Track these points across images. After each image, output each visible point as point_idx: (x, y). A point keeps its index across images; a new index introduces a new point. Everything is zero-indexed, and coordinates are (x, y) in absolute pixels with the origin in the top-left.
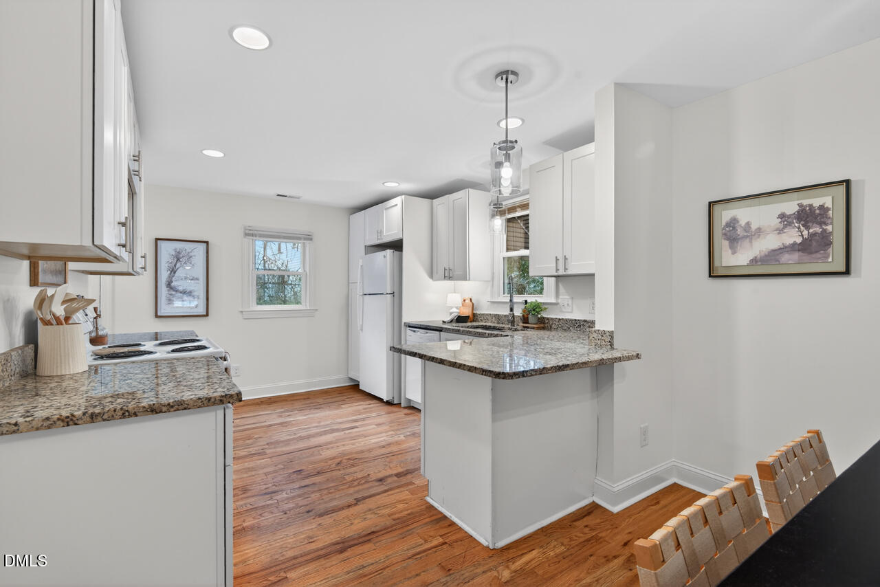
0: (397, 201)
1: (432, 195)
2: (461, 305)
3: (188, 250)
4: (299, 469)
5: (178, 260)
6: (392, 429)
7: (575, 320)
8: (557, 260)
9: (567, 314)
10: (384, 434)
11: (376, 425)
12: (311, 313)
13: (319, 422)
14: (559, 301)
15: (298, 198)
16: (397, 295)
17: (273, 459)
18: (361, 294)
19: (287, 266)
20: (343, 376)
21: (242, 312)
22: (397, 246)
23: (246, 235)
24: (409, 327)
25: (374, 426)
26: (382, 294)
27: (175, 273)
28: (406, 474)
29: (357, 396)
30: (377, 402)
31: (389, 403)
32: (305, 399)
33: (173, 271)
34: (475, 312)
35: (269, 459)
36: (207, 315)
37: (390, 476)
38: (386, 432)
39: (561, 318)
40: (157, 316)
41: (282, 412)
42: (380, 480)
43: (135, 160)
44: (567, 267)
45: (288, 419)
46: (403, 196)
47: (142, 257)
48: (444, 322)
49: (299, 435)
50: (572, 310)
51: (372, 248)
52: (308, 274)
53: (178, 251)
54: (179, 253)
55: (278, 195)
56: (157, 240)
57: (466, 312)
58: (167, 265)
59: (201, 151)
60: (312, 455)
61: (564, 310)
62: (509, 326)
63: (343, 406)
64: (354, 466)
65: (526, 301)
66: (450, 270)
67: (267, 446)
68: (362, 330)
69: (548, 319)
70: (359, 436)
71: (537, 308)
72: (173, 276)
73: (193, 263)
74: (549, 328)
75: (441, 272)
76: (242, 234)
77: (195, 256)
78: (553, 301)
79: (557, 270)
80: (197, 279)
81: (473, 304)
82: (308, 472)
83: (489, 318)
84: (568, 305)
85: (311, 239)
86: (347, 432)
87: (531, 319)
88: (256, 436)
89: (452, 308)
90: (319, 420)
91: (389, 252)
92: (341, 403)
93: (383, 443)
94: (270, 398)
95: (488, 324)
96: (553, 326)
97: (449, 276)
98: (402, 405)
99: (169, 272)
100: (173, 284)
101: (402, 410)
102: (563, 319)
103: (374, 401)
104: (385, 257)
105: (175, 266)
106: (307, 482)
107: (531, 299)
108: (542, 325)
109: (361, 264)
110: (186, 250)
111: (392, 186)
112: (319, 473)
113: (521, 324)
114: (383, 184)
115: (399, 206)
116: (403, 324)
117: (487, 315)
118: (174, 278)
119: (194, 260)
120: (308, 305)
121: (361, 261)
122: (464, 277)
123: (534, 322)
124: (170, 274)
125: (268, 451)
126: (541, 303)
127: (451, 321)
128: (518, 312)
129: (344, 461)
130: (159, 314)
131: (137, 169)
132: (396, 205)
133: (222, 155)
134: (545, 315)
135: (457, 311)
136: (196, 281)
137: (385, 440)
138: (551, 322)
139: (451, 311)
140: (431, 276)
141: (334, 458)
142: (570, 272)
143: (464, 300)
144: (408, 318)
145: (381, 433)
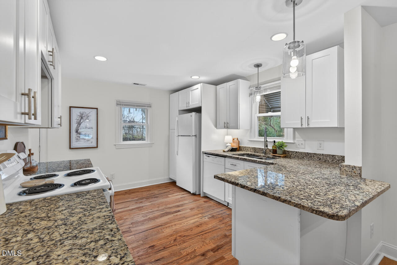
0: (198, 86)
1: (216, 83)
2: (232, 142)
3: (87, 113)
4: (152, 245)
5: (82, 118)
6: (200, 212)
7: (308, 153)
8: (302, 119)
9: (301, 149)
10: (196, 217)
11: (190, 209)
12: (151, 145)
13: (158, 207)
14: (296, 142)
15: (145, 85)
16: (198, 136)
17: (136, 236)
18: (177, 135)
19: (134, 119)
20: (167, 177)
21: (115, 145)
22: (198, 110)
23: (117, 104)
24: (205, 154)
25: (189, 210)
26: (190, 136)
27: (80, 125)
28: (218, 249)
29: (175, 189)
30: (187, 193)
31: (194, 194)
32: (148, 191)
33: (79, 124)
34: (240, 146)
35: (133, 236)
36: (97, 147)
37: (208, 251)
38: (197, 215)
39: (297, 151)
40: (70, 148)
41: (137, 200)
42: (203, 255)
43: (50, 55)
44: (309, 123)
45: (141, 205)
46: (202, 84)
47: (59, 118)
48: (224, 151)
49: (149, 217)
50: (305, 147)
51: (183, 112)
52: (149, 124)
53: (82, 113)
54: (82, 114)
55: (134, 84)
56: (70, 107)
57: (235, 146)
58: (76, 121)
59: (94, 57)
60: (158, 233)
61: (299, 147)
62: (264, 155)
63: (169, 196)
64: (184, 242)
65: (274, 141)
66: (228, 123)
67: (131, 226)
68: (177, 154)
69: (288, 151)
70: (182, 218)
71: (281, 146)
72: (79, 126)
73: (89, 119)
74: (290, 157)
75: (222, 124)
76: (116, 105)
77: (91, 116)
78: (292, 141)
79: (302, 125)
80: (92, 128)
81: (239, 141)
82: (158, 248)
83: (249, 149)
84: (302, 144)
85: (151, 107)
86: (175, 214)
87: (279, 151)
88: (125, 218)
89: (227, 143)
90: (158, 205)
91: (193, 113)
92: (167, 193)
93: (198, 223)
94: (130, 190)
95: (250, 153)
96: (292, 156)
97: (227, 126)
98: (201, 196)
99: (77, 125)
100: (79, 131)
101: (201, 198)
102: (298, 152)
103: (185, 193)
104: (191, 116)
105: (80, 121)
106: (159, 256)
107: (278, 140)
108: (285, 155)
109: (177, 120)
110: (86, 113)
111: (195, 78)
112: (165, 248)
113: (272, 154)
114: (191, 77)
115: (200, 89)
116: (202, 152)
117: (248, 147)
118: (79, 128)
119: (90, 118)
120: (149, 141)
121: (177, 118)
122: (236, 127)
123: (280, 153)
124: (78, 125)
125: (132, 229)
126: (285, 143)
127: (228, 151)
128: (270, 147)
129: (178, 238)
130: (72, 147)
131: (51, 60)
132: (198, 88)
133: (106, 59)
134: (286, 149)
135: (230, 145)
136: (92, 129)
137: (198, 221)
138: (290, 154)
139: (227, 145)
140: (216, 126)
141: (171, 235)
142: (311, 126)
143: (234, 139)
144: (204, 149)
145: (194, 215)
